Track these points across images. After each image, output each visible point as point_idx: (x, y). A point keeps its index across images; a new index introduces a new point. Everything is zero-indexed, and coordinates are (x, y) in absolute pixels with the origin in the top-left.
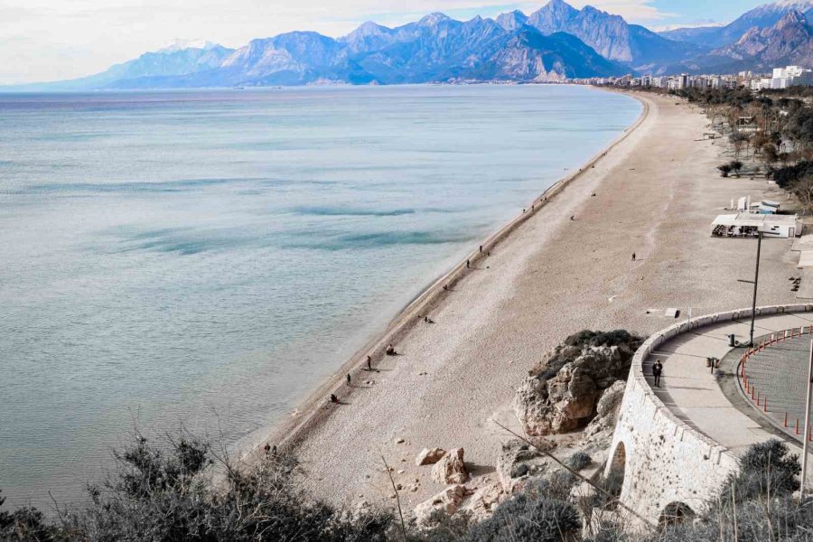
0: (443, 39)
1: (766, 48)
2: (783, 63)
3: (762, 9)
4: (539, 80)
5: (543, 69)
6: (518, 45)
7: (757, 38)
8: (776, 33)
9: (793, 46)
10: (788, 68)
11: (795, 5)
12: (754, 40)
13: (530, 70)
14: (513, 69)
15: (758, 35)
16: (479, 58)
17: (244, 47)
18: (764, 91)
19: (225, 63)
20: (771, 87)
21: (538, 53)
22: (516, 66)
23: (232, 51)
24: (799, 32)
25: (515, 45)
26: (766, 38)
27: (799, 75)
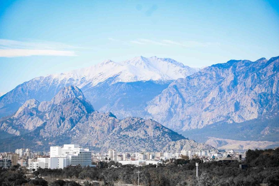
1: (45, 124)
2: (61, 141)
3: (38, 82)
7: (35, 113)
8: (54, 108)
9: (73, 122)
10: (66, 147)
11: (71, 79)
12: (32, 115)
15: (36, 109)
18: (40, 171)
20: (49, 167)
24: (77, 108)
26: (45, 113)
27: (77, 155)
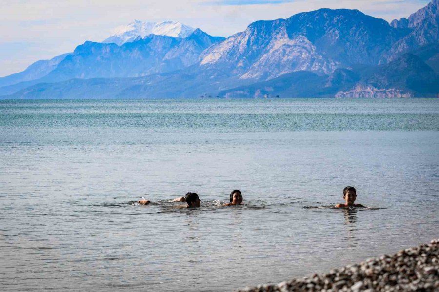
17: (239, 34)
19: (210, 58)
23: (220, 40)
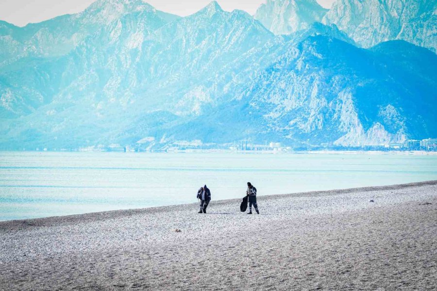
0: (134, 53)
4: (344, 145)
5: (356, 120)
6: (299, 66)
13: (326, 121)
14: (285, 120)
16: (212, 96)
21: (344, 86)
22: (296, 112)
25: (292, 67)
